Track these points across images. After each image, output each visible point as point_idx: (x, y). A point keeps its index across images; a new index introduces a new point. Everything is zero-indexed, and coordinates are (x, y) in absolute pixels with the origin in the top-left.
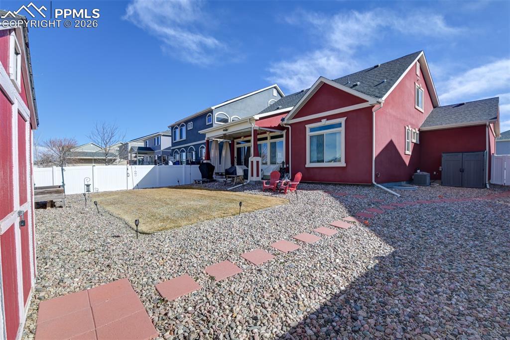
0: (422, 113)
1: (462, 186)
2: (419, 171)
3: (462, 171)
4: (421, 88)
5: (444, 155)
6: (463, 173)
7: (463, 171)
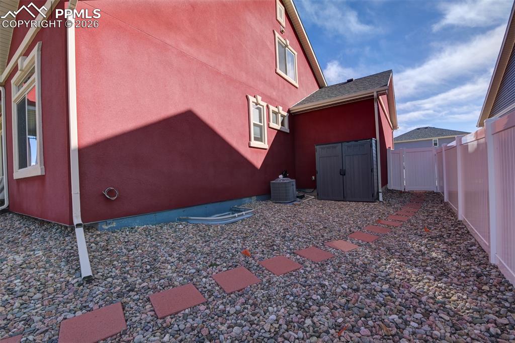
0: (297, 88)
1: (344, 199)
2: (281, 176)
3: (343, 173)
4: (289, 47)
5: (317, 147)
6: (344, 177)
7: (345, 175)
